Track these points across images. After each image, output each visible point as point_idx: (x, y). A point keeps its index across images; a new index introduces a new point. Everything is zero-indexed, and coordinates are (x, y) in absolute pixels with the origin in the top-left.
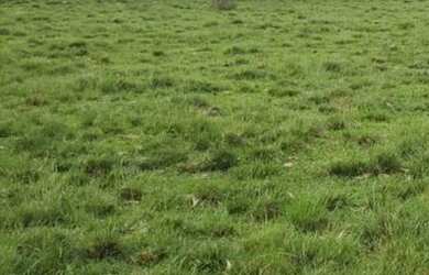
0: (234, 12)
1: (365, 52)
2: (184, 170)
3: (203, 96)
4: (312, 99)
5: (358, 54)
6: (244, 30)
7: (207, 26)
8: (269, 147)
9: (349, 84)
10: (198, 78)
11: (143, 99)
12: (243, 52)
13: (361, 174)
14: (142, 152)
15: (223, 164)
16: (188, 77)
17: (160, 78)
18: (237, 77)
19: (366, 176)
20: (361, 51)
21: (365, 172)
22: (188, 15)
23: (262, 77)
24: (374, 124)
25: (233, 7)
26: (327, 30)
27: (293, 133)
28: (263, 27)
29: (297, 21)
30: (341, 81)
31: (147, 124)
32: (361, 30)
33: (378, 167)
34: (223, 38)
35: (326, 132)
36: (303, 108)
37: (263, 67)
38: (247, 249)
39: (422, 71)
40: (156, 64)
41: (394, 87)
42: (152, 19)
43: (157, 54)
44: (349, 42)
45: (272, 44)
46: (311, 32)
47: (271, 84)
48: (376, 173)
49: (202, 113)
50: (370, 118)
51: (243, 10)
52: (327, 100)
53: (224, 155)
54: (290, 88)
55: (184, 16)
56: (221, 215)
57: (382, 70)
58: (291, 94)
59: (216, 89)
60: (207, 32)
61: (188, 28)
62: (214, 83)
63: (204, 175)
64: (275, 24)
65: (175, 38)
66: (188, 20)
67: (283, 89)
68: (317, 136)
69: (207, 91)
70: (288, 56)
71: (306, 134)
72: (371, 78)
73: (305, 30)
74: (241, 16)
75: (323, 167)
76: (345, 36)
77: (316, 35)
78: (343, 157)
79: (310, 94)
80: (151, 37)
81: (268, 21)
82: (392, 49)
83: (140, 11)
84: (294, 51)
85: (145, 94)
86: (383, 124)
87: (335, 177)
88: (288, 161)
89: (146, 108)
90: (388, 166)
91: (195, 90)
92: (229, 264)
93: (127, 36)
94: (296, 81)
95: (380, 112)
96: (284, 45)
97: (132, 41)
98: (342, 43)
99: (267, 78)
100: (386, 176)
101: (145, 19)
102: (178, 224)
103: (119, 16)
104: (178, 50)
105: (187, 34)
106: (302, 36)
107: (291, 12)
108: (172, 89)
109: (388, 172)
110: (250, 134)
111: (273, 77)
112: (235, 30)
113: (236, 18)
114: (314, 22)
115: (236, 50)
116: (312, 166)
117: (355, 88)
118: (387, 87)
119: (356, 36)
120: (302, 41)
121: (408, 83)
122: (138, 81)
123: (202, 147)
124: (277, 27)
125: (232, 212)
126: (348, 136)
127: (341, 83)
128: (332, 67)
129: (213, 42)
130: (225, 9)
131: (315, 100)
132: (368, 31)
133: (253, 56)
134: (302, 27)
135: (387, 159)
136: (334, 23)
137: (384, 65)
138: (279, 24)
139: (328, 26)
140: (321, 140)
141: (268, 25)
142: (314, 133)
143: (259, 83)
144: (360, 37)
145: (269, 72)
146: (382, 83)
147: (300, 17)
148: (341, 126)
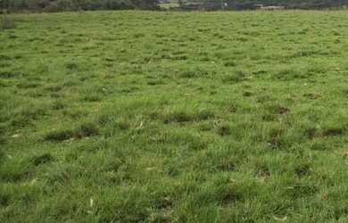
0: (14, 30)
1: (102, 55)
4: (48, 89)
5: (96, 56)
6: (17, 42)
9: (80, 77)
12: (8, 58)
13: (68, 138)
19: (72, 139)
20: (98, 53)
21: (71, 137)
23: (17, 75)
24: (88, 103)
25: (15, 27)
26: (80, 40)
27: (23, 114)
28: (31, 40)
29: (60, 35)
30: (74, 75)
32: (103, 39)
33: (81, 133)
35: (50, 112)
36: (41, 95)
37: (20, 68)
39: (137, 66)
41: (112, 77)
44: (92, 48)
45: (35, 51)
46: (68, 42)
47: (22, 80)
48: (80, 137)
50: (86, 99)
52: (58, 89)
54: (34, 82)
57: (109, 66)
58: (34, 87)
64: (41, 37)
67: (29, 83)
68: (45, 114)
70: (43, 60)
71: (34, 114)
72: (96, 73)
73: (63, 41)
74: (17, 33)
75: (42, 136)
76: (90, 44)
77: (69, 44)
78: (56, 128)
79: (47, 85)
81: (37, 36)
82: (122, 52)
84: (49, 56)
86: (95, 103)
87: (50, 142)
88: (16, 133)
90: (89, 131)
94: (41, 77)
95: (94, 95)
96: (43, 52)
98: (87, 49)
99: (21, 75)
100: (87, 138)
107: (58, 28)
109: (88, 135)
111: (24, 75)
112: (10, 42)
113: (13, 34)
114: (71, 35)
116: (33, 135)
117: (83, 80)
118: (108, 77)
119: (98, 44)
120: (57, 49)
121: (124, 74)
124: (42, 40)
126: (65, 113)
127: (75, 76)
128: (71, 66)
130: (6, 28)
131: (51, 89)
132: (110, 39)
133: (17, 61)
134: (61, 38)
135: (88, 127)
136: (87, 35)
137: (111, 63)
138: (44, 37)
139: (81, 38)
140: (46, 117)
141: (36, 39)
142: (42, 113)
143: (13, 80)
144: (102, 44)
145: (22, 71)
146: (104, 75)
147: (64, 32)
148: (62, 107)
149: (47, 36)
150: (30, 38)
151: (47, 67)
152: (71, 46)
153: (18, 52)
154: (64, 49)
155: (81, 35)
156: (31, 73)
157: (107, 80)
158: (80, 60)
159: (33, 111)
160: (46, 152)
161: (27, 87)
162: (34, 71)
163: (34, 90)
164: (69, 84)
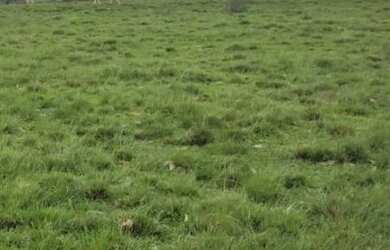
0: (244, 14)
1: (363, 50)
2: (168, 142)
3: (197, 85)
4: (295, 92)
5: (355, 52)
7: (217, 26)
8: (244, 129)
9: (337, 80)
10: (197, 70)
11: (149, 86)
12: (243, 49)
13: (326, 160)
14: (138, 126)
15: (200, 141)
16: (189, 70)
17: (165, 69)
18: (231, 70)
19: (331, 163)
20: (358, 49)
21: (331, 159)
22: (203, 19)
23: (254, 70)
24: (351, 117)
25: (244, 10)
27: (268, 119)
28: (267, 27)
29: (301, 21)
30: (329, 76)
32: (365, 29)
33: (344, 156)
34: (227, 37)
35: (301, 121)
36: (286, 99)
37: (258, 62)
38: (204, 208)
40: (167, 57)
41: (384, 84)
42: (171, 22)
43: (168, 50)
44: (348, 41)
45: (273, 42)
46: (313, 31)
47: (262, 77)
48: (341, 161)
49: (193, 100)
50: (348, 111)
51: (252, 12)
52: (309, 93)
53: (203, 133)
54: (277, 81)
55: (199, 19)
56: (190, 180)
57: (376, 67)
58: (277, 86)
59: (210, 80)
60: (215, 32)
61: (199, 29)
62: (209, 75)
64: (279, 24)
65: (187, 36)
66: (201, 22)
67: (270, 82)
68: (293, 124)
69: (203, 81)
70: (284, 53)
71: (281, 122)
72: (359, 75)
73: (307, 30)
74: (249, 18)
75: (290, 151)
76: (346, 35)
77: (316, 34)
78: (312, 144)
79: (295, 87)
80: (167, 36)
81: (274, 22)
83: (164, 15)
84: (293, 49)
85: (152, 82)
86: (361, 117)
87: (300, 161)
88: (258, 143)
89: (149, 93)
90: (355, 156)
91: (192, 80)
92: (186, 218)
93: (150, 36)
94: (285, 75)
95: (359, 106)
96: (284, 43)
97: (152, 39)
98: (341, 41)
100: (352, 165)
101: (166, 21)
102: (153, 182)
103: (147, 20)
104: (186, 47)
105: (198, 33)
106: (303, 35)
107: (300, 13)
108: (174, 79)
109: (354, 161)
110: (229, 118)
111: (264, 71)
112: (241, 29)
113: (244, 19)
114: (318, 22)
115: (236, 47)
116: (280, 149)
117: (341, 84)
118: (376, 83)
119: (357, 36)
120: (302, 40)
122: (148, 71)
123: (186, 126)
124: (281, 27)
125: (198, 179)
126: (321, 126)
127: (330, 78)
128: (324, 64)
129: (219, 40)
130: (236, 12)
131: (299, 93)
132: (372, 30)
133: (251, 52)
134: (304, 26)
135: (355, 150)
136: (339, 23)
137: (378, 63)
138: (283, 24)
139: (332, 26)
140: (295, 128)
141: (273, 25)
142: (290, 121)
143: (250, 76)
144: (363, 36)
145: (261, 66)
146: (371, 80)
147: (306, 18)
148: (317, 117)
149: (286, 22)
150: (266, 24)
151: (291, 63)
152: (320, 37)
153: (253, 41)
154: (309, 40)
155: (331, 23)
156: (272, 69)
157: (375, 88)
158: (333, 56)
159: (280, 118)
160: (300, 174)
161: (267, 87)
162: (275, 67)
163: (279, 92)
164: (323, 88)
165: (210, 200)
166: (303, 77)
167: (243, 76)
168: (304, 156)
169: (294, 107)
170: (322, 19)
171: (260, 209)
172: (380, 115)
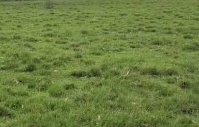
0: (52, 9)
1: (101, 26)
2: (16, 71)
3: (30, 43)
5: (98, 27)
6: (54, 16)
7: (40, 15)
8: (49, 63)
9: (89, 39)
10: (30, 36)
11: (9, 44)
12: (51, 26)
13: (83, 76)
14: (3, 63)
15: (30, 69)
16: (27, 36)
17: (16, 36)
18: (45, 36)
19: (86, 77)
20: (99, 25)
21: (85, 75)
22: (34, 11)
23: (55, 36)
24: (95, 56)
25: (52, 7)
26: (88, 17)
27: (60, 58)
28: (61, 16)
29: (76, 13)
31: (7, 53)
32: (102, 16)
33: (91, 74)
34: (44, 20)
35: (73, 59)
36: (68, 49)
37: (56, 32)
38: (30, 101)
39: (123, 35)
40: (17, 30)
41: (108, 41)
42: (20, 13)
43: (18, 26)
44: (95, 22)
45: (64, 22)
46: (81, 17)
47: (58, 39)
48: (90, 76)
49: (28, 50)
50: (93, 54)
51: (56, 9)
52: (77, 46)
53: (32, 65)
54: (65, 41)
55: (32, 11)
56: (25, 88)
57: (106, 33)
58: (64, 43)
59: (36, 41)
60: (39, 18)
61: (32, 16)
62: (36, 38)
63: (23, 73)
64: (67, 14)
65: (26, 20)
66: (33, 13)
67: (61, 41)
68: (70, 60)
69: (33, 41)
70: (69, 28)
71: (65, 59)
72: (99, 37)
73: (78, 17)
74: (54, 11)
75: (69, 72)
76: (94, 19)
77: (82, 19)
78: (77, 69)
79: (72, 43)
80: (18, 20)
81: (64, 13)
82: (114, 25)
83: (17, 9)
84: (72, 26)
85: (10, 42)
86: (98, 56)
87: (73, 77)
88: (56, 69)
89: (9, 47)
90: (95, 74)
91: (28, 41)
92: (23, 106)
93: (10, 19)
94: (68, 38)
95: (98, 51)
96: (68, 23)
97: (10, 21)
98: (93, 22)
99: (57, 36)
100: (94, 78)
101: (18, 13)
102: (8, 90)
103: (8, 12)
104: (26, 25)
105: (31, 18)
106: (76, 19)
107: (76, 9)
108: (20, 40)
109: (95, 76)
110: (43, 58)
111: (59, 36)
112: (51, 16)
113: (52, 12)
114: (83, 13)
115: (48, 25)
116: (65, 72)
117: (91, 41)
118: (105, 41)
119: (99, 19)
120: (76, 21)
121: (115, 39)
122: (8, 37)
123: (25, 62)
124: (67, 16)
125: (29, 87)
126: (82, 61)
127: (87, 38)
128: (84, 32)
129: (40, 22)
130: (48, 8)
131: (73, 46)
132: (105, 17)
133: (54, 27)
134: (77, 15)
135: (95, 71)
136: (92, 14)
137: (107, 32)
138: (68, 14)
140: (71, 62)
141: (64, 15)
142: (69, 59)
143: (53, 38)
144: (101, 19)
145: (58, 34)
146: (103, 39)
147: (78, 11)
148: (80, 57)
149: (70, 13)
150: (61, 14)
151: (71, 32)
152: (83, 20)
153: (55, 22)
154: (79, 22)
155: (88, 14)
156: (63, 35)
157: (105, 43)
158: (89, 29)
159: (64, 58)
160: (72, 83)
161: (60, 43)
162: (64, 34)
163: (65, 45)
164: (84, 43)
165: (33, 97)
166: (75, 39)
167: (50, 39)
168: (74, 75)
169: (71, 53)
170: (85, 12)
171: (54, 100)
172: (106, 55)
